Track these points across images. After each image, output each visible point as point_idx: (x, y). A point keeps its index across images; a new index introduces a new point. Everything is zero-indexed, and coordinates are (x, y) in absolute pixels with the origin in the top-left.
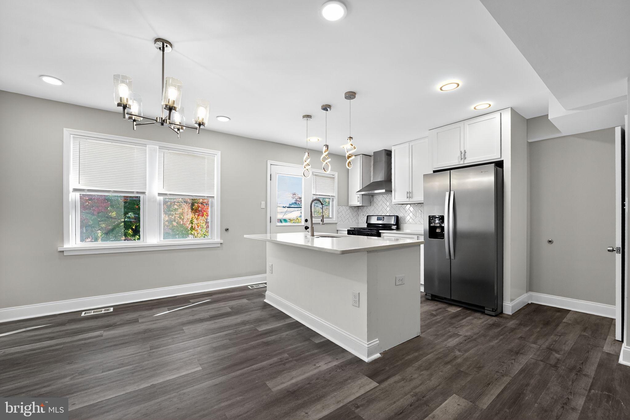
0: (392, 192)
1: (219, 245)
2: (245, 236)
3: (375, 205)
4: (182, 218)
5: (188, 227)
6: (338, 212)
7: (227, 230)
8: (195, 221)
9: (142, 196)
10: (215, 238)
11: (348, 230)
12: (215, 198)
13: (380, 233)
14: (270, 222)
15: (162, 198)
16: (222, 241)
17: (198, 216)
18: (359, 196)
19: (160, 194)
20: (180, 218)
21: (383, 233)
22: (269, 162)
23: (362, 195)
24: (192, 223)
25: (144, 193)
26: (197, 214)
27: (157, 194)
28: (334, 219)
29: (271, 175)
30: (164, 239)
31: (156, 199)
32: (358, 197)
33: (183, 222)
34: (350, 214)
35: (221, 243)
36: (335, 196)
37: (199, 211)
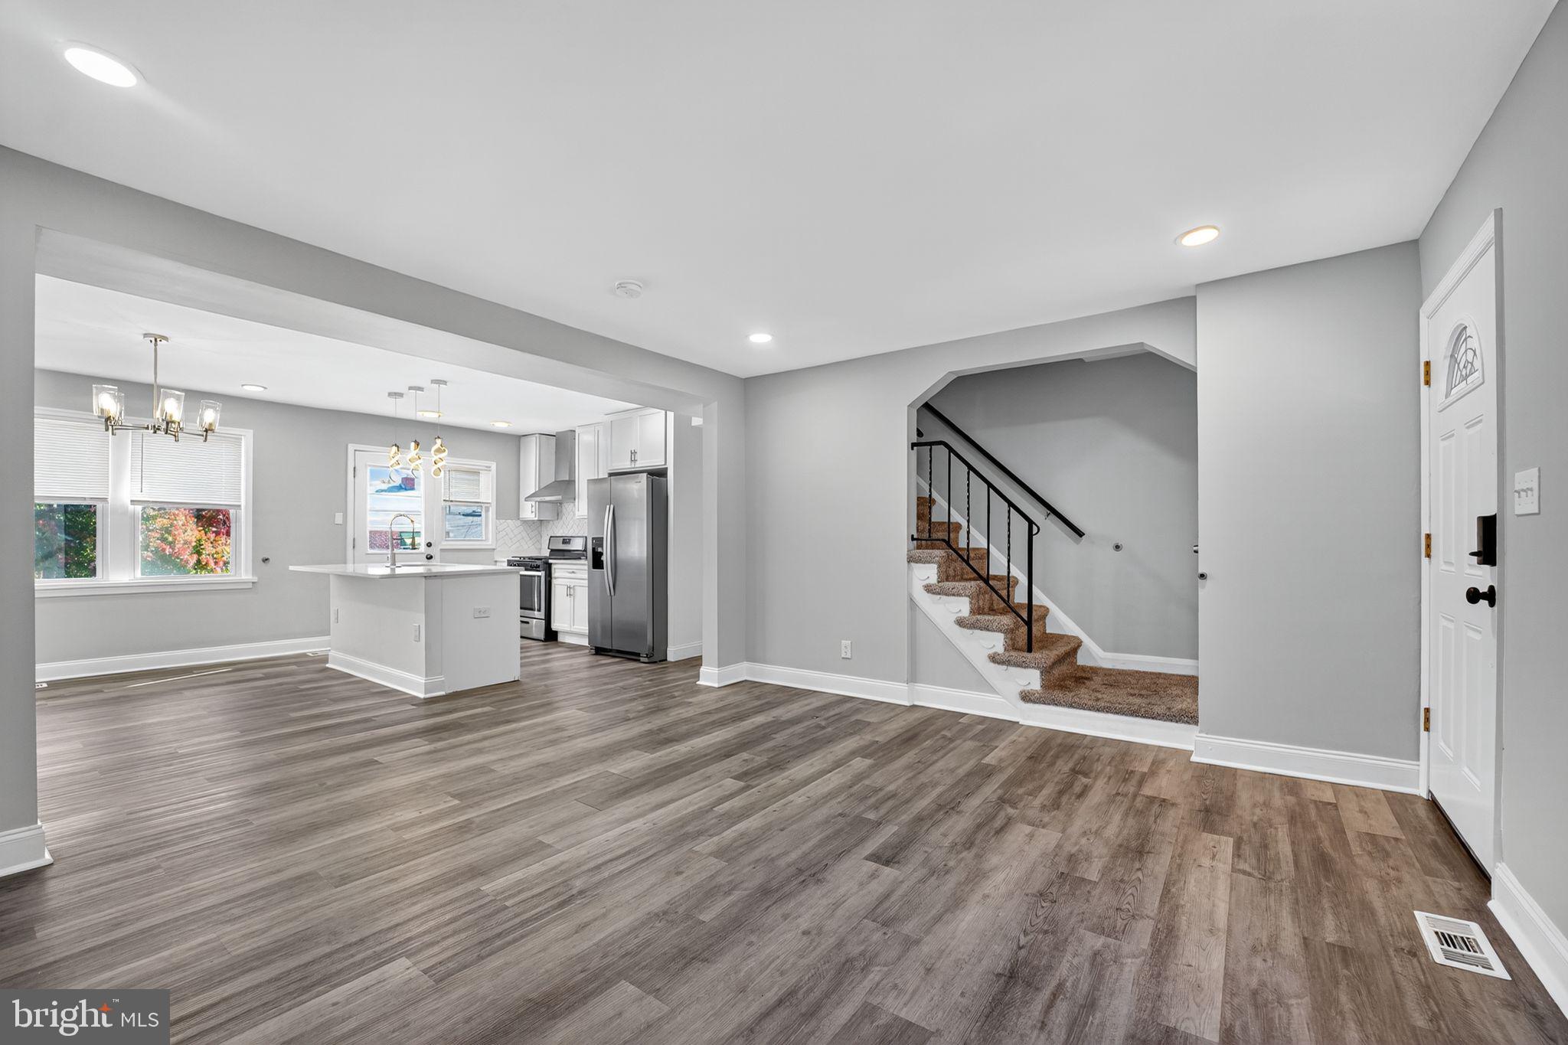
0: (575, 499)
1: (250, 586)
2: (291, 568)
3: (564, 517)
4: (170, 539)
5: (187, 562)
6: (497, 532)
7: (266, 560)
8: (208, 549)
9: (99, 506)
10: (243, 572)
11: (508, 560)
12: (243, 507)
13: (551, 564)
14: (354, 547)
15: (139, 508)
16: (255, 579)
17: (217, 533)
18: (533, 503)
19: (133, 502)
20: (164, 540)
21: (555, 564)
22: (351, 447)
23: (539, 502)
24: (199, 553)
25: (105, 500)
26: (214, 529)
27: (130, 502)
28: (490, 543)
29: (357, 468)
30: (142, 574)
31: (127, 508)
32: (532, 506)
33: (173, 549)
34: (524, 534)
35: (253, 583)
36: (490, 501)
37: (218, 522)
